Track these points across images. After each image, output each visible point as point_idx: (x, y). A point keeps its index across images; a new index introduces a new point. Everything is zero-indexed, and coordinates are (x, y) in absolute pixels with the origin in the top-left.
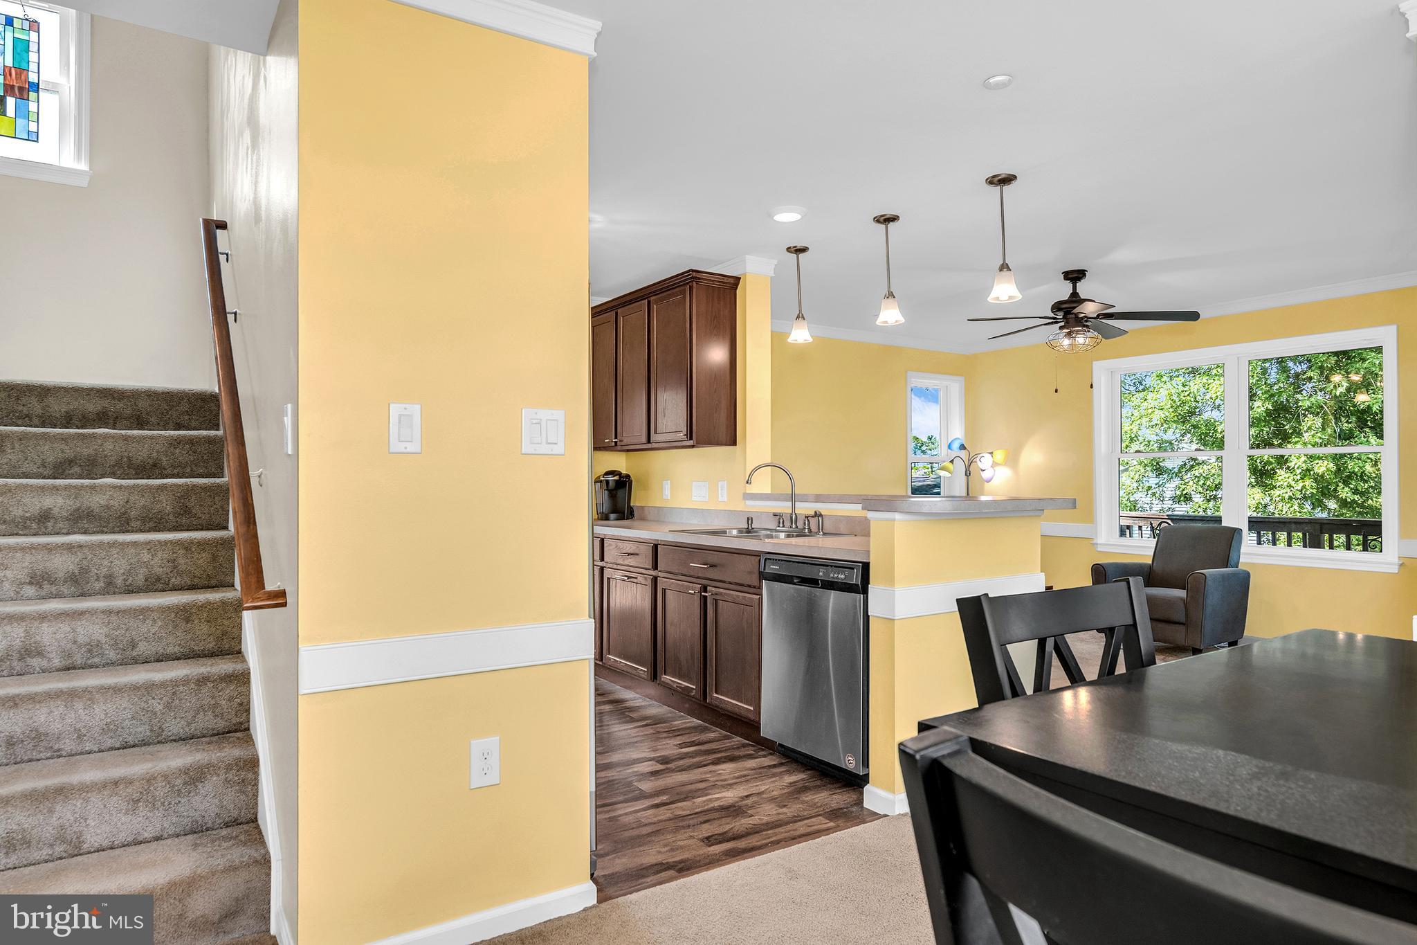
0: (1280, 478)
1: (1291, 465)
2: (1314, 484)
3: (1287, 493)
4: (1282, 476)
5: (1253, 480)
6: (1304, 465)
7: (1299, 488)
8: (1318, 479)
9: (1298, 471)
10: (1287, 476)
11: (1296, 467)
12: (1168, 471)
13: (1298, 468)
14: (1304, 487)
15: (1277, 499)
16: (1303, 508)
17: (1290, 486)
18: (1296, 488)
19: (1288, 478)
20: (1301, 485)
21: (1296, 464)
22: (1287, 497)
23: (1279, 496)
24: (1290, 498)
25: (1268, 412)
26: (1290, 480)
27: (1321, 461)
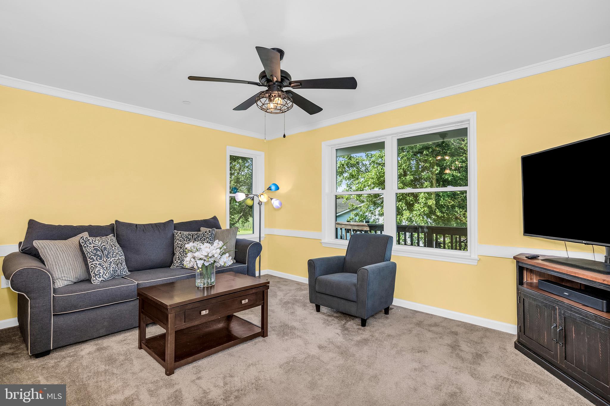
0: (416, 207)
1: (420, 201)
2: (428, 209)
3: (418, 213)
4: (416, 206)
5: (406, 207)
6: (424, 202)
7: (423, 211)
8: (430, 207)
9: (422, 204)
10: (418, 206)
11: (422, 202)
12: (378, 204)
13: (422, 203)
14: (424, 210)
15: (415, 215)
16: (424, 219)
17: (419, 210)
18: (421, 211)
19: (419, 207)
20: (423, 209)
21: (421, 201)
22: (418, 215)
23: (415, 214)
24: (419, 215)
25: (412, 181)
26: (419, 208)
27: (430, 200)
